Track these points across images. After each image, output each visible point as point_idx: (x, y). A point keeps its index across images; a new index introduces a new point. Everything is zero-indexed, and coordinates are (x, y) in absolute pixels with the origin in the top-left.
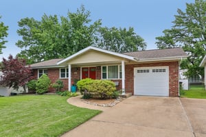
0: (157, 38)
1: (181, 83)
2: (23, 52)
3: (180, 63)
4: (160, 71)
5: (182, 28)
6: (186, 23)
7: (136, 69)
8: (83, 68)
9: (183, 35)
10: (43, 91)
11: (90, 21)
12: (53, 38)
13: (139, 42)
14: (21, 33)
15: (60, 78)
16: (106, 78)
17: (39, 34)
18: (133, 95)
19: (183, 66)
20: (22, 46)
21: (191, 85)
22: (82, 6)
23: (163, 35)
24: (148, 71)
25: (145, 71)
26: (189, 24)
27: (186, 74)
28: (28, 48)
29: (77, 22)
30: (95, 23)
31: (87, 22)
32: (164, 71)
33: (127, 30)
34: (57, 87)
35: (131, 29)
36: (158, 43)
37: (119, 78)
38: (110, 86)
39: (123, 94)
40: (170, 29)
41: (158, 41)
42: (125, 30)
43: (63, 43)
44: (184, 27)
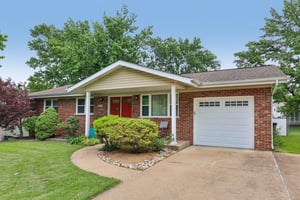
0: (236, 55)
1: (275, 124)
2: (37, 75)
3: (274, 92)
4: (239, 104)
5: (275, 39)
6: (283, 32)
7: (196, 101)
8: (112, 99)
9: (277, 50)
10: (45, 135)
11: (136, 29)
12: (80, 54)
13: (208, 60)
14: (35, 46)
15: (77, 113)
16: (147, 115)
17: (59, 47)
18: (192, 144)
19: (279, 97)
20: (36, 66)
21: (291, 127)
22: (125, 7)
23: (246, 49)
24: (218, 104)
25: (212, 104)
26: (287, 33)
27: (282, 110)
28: (44, 69)
29: (116, 29)
30: (143, 32)
31: (131, 31)
32: (246, 104)
33: (191, 42)
34: (68, 128)
35: (197, 41)
36: (238, 62)
37: (168, 116)
38: (146, 130)
39: (173, 143)
40: (258, 41)
41: (238, 58)
42: (187, 41)
43: (95, 61)
44: (278, 37)
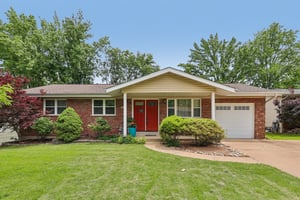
4: (244, 108)
8: (135, 101)
22: (80, 13)
24: (229, 108)
25: (225, 108)
30: (101, 40)
32: (248, 108)
37: (192, 117)
